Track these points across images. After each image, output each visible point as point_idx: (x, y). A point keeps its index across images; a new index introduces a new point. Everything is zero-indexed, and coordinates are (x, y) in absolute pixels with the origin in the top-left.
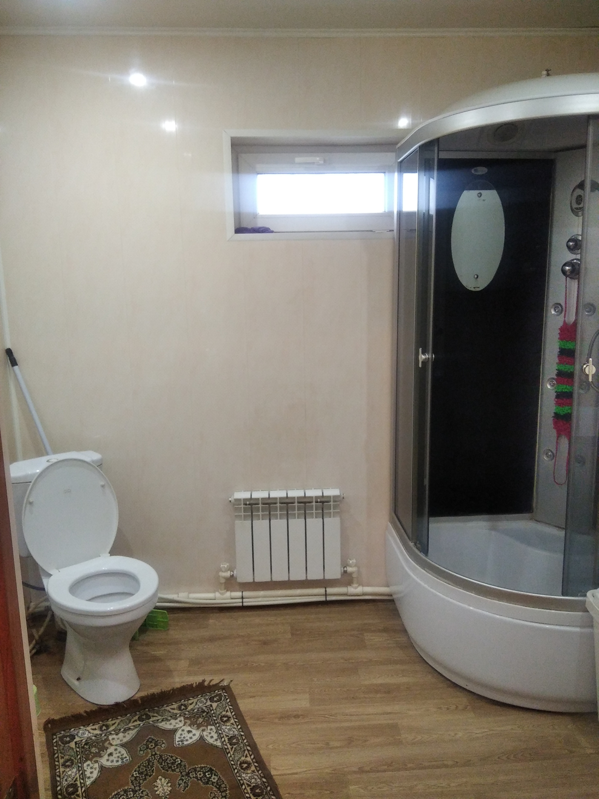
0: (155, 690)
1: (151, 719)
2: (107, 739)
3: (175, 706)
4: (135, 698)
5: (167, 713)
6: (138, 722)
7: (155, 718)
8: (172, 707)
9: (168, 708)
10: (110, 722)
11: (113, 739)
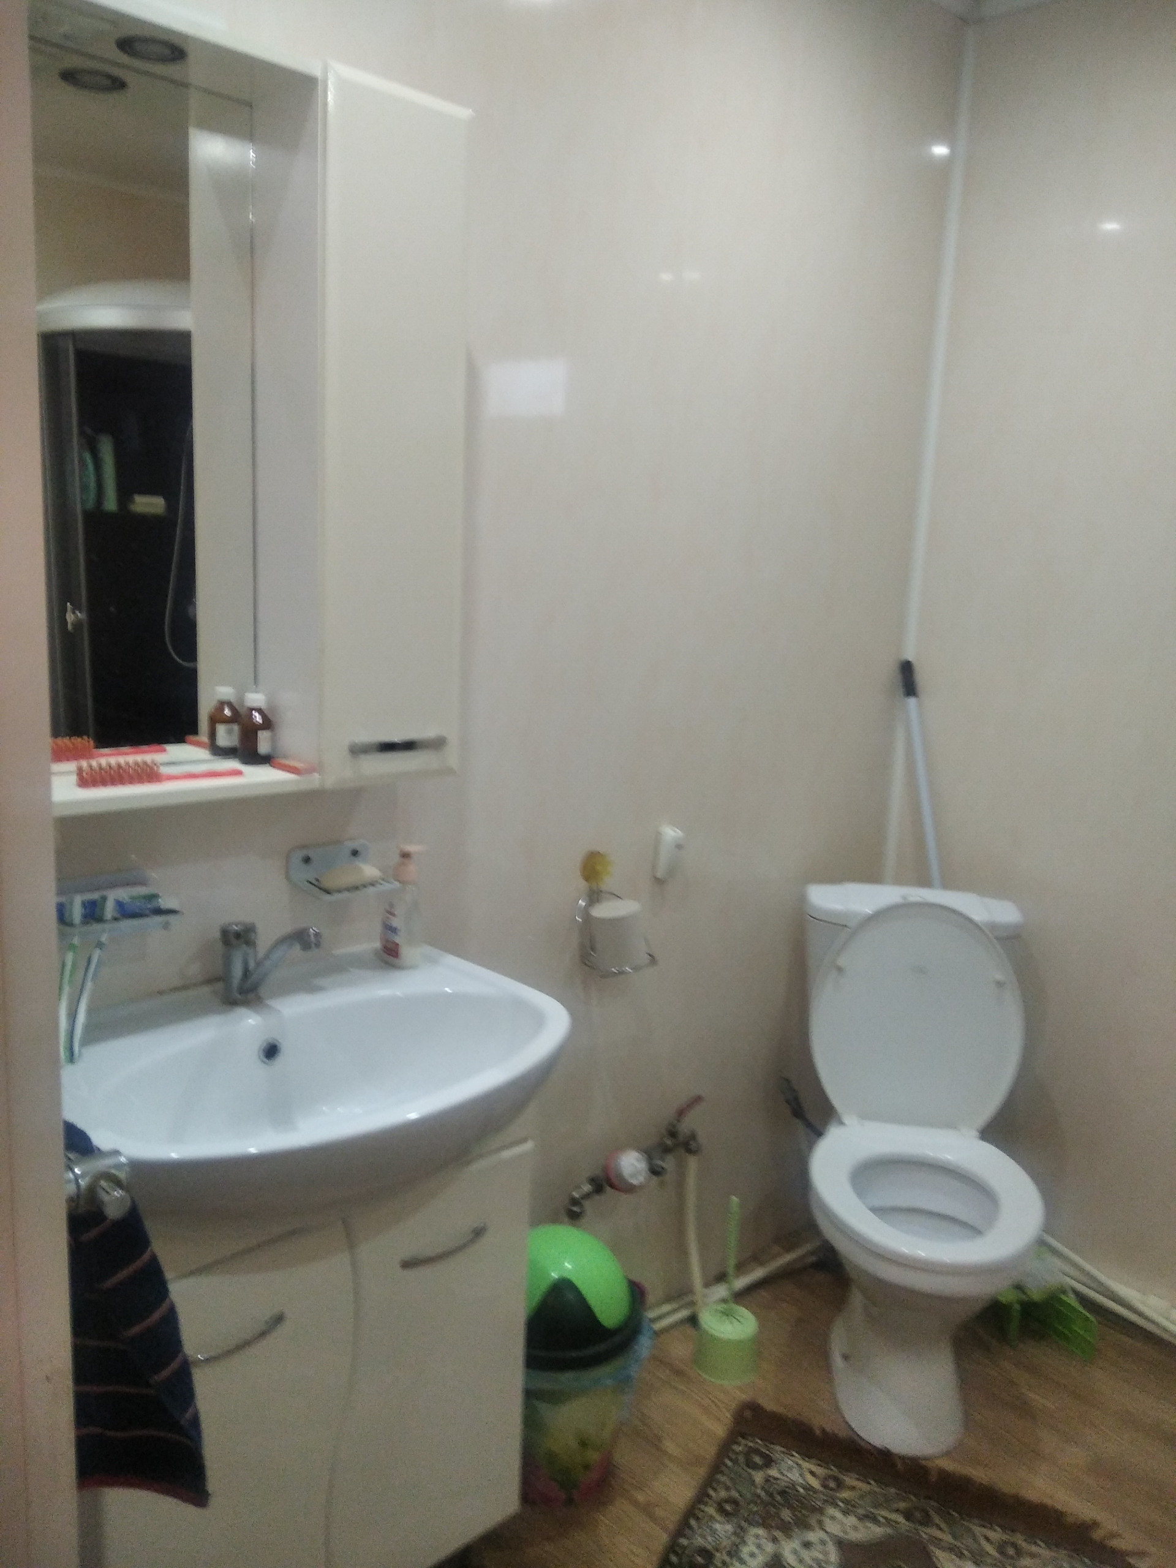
0: (980, 1475)
1: (929, 1530)
2: (821, 1511)
3: (996, 1535)
4: (929, 1464)
5: (969, 1541)
6: (901, 1519)
7: (938, 1534)
8: (991, 1534)
9: (978, 1530)
10: (850, 1480)
11: (833, 1518)
